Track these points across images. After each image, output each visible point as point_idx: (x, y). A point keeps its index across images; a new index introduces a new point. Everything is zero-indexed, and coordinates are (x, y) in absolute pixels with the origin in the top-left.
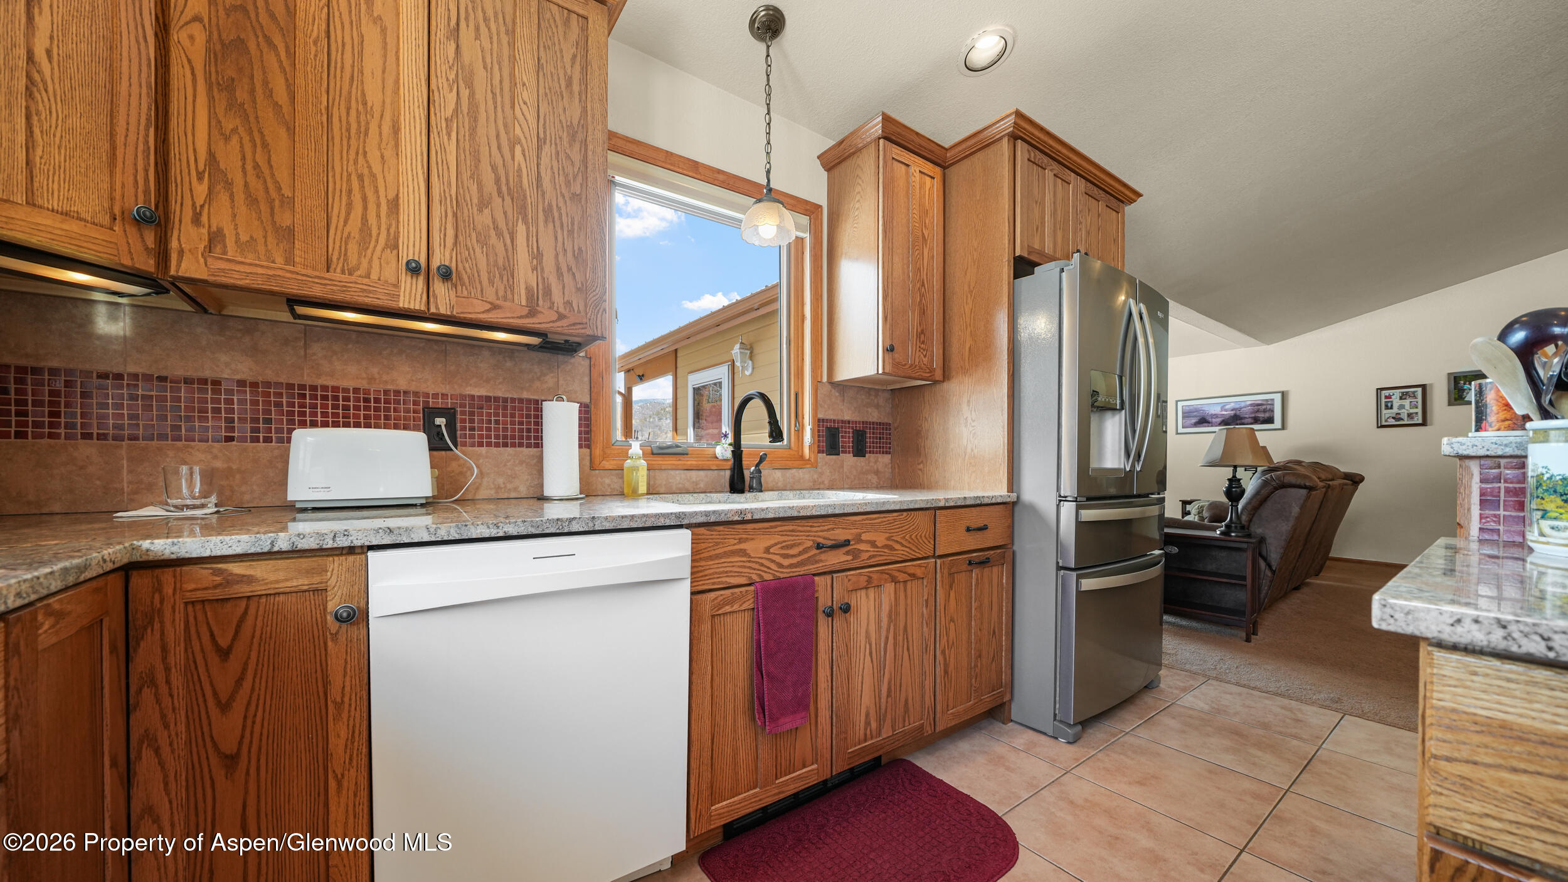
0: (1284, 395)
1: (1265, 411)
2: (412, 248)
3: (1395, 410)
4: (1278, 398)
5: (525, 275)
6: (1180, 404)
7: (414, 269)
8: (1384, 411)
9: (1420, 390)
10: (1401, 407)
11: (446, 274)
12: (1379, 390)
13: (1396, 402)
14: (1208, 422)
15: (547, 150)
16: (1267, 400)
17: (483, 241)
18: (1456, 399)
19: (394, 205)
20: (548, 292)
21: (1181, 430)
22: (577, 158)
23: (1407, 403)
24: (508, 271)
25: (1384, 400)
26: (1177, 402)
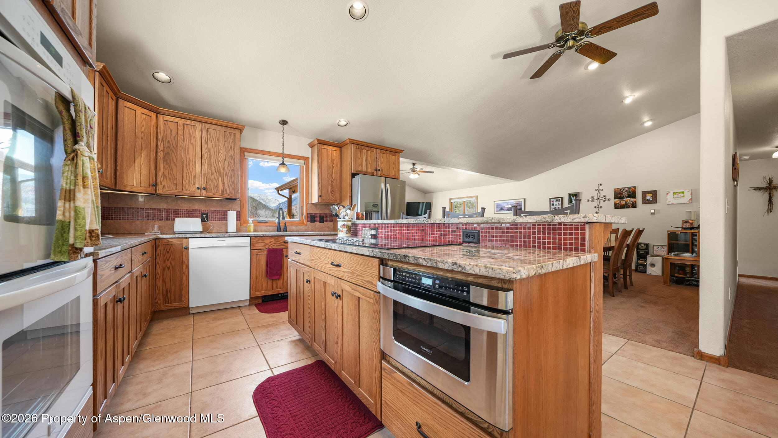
0: (524, 200)
1: (519, 206)
2: (198, 185)
3: (554, 206)
4: (523, 201)
5: (221, 187)
6: (495, 202)
7: (198, 189)
8: (552, 206)
9: (561, 199)
10: (556, 205)
11: (204, 189)
12: (550, 199)
13: (555, 203)
14: (503, 210)
15: (226, 162)
16: (520, 202)
17: (212, 181)
18: (570, 203)
19: (195, 177)
20: (226, 190)
21: (495, 212)
22: (233, 162)
23: (557, 203)
24: (217, 187)
25: (551, 202)
26: (494, 202)
